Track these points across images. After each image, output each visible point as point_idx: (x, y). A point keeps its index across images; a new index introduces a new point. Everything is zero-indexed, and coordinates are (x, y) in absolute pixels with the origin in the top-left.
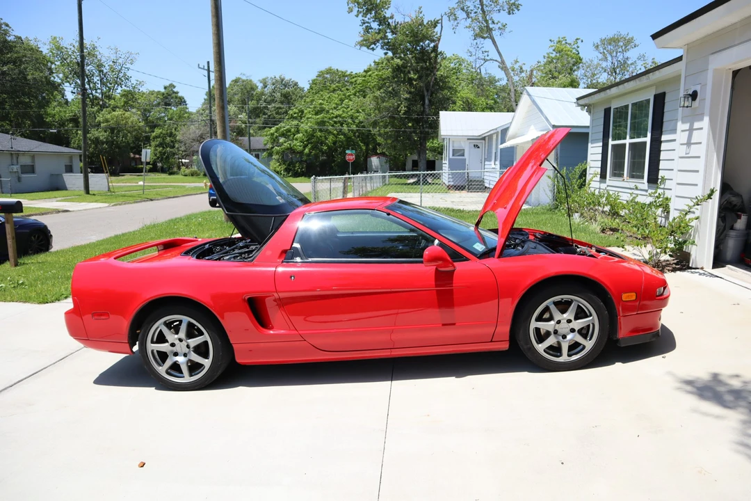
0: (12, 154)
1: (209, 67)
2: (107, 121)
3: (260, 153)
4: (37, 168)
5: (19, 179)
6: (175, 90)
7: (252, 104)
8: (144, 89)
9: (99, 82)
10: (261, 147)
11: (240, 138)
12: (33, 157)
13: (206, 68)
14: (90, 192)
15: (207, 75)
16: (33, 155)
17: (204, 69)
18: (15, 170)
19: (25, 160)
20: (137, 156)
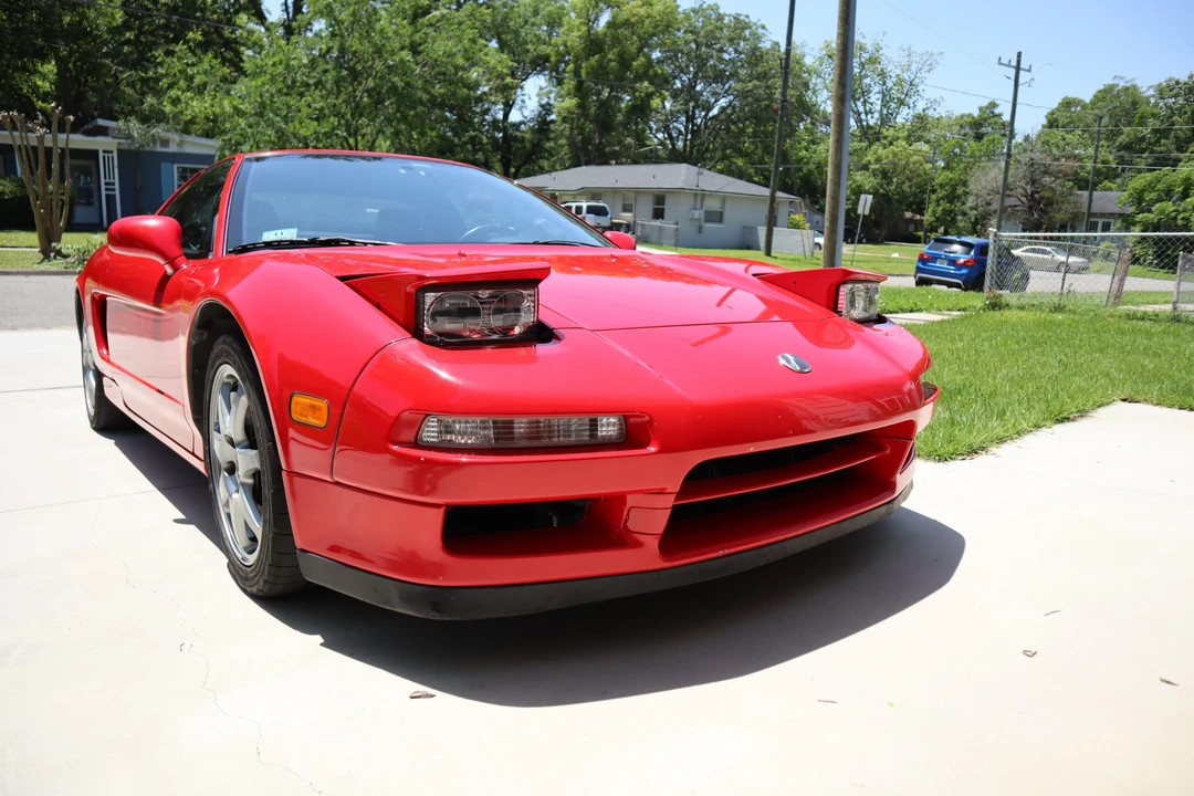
0: (696, 195)
1: (1019, 62)
2: (878, 160)
3: (1112, 221)
4: (727, 217)
5: (700, 230)
6: (997, 111)
7: (1127, 133)
8: (941, 111)
9: (879, 102)
10: (1116, 210)
11: (1080, 192)
12: (724, 201)
13: (1014, 63)
14: (773, 254)
15: (1013, 76)
16: (724, 198)
17: (1009, 66)
18: (696, 216)
19: (713, 204)
20: (918, 217)
